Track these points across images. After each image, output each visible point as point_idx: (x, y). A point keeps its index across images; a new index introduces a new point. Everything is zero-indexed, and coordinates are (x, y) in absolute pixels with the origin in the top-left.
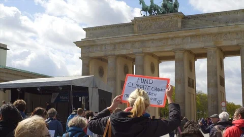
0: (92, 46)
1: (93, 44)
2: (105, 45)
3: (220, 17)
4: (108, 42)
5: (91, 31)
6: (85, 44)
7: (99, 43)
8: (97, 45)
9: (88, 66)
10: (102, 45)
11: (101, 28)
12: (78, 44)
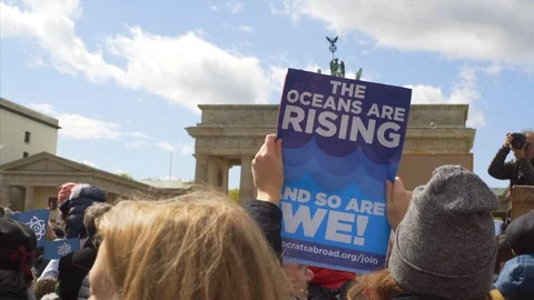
0: (217, 137)
1: (219, 134)
2: (239, 138)
3: (424, 112)
4: (245, 134)
5: (212, 111)
6: (204, 133)
7: (229, 134)
8: (224, 137)
9: (206, 169)
10: (234, 137)
11: (230, 107)
12: (190, 130)
